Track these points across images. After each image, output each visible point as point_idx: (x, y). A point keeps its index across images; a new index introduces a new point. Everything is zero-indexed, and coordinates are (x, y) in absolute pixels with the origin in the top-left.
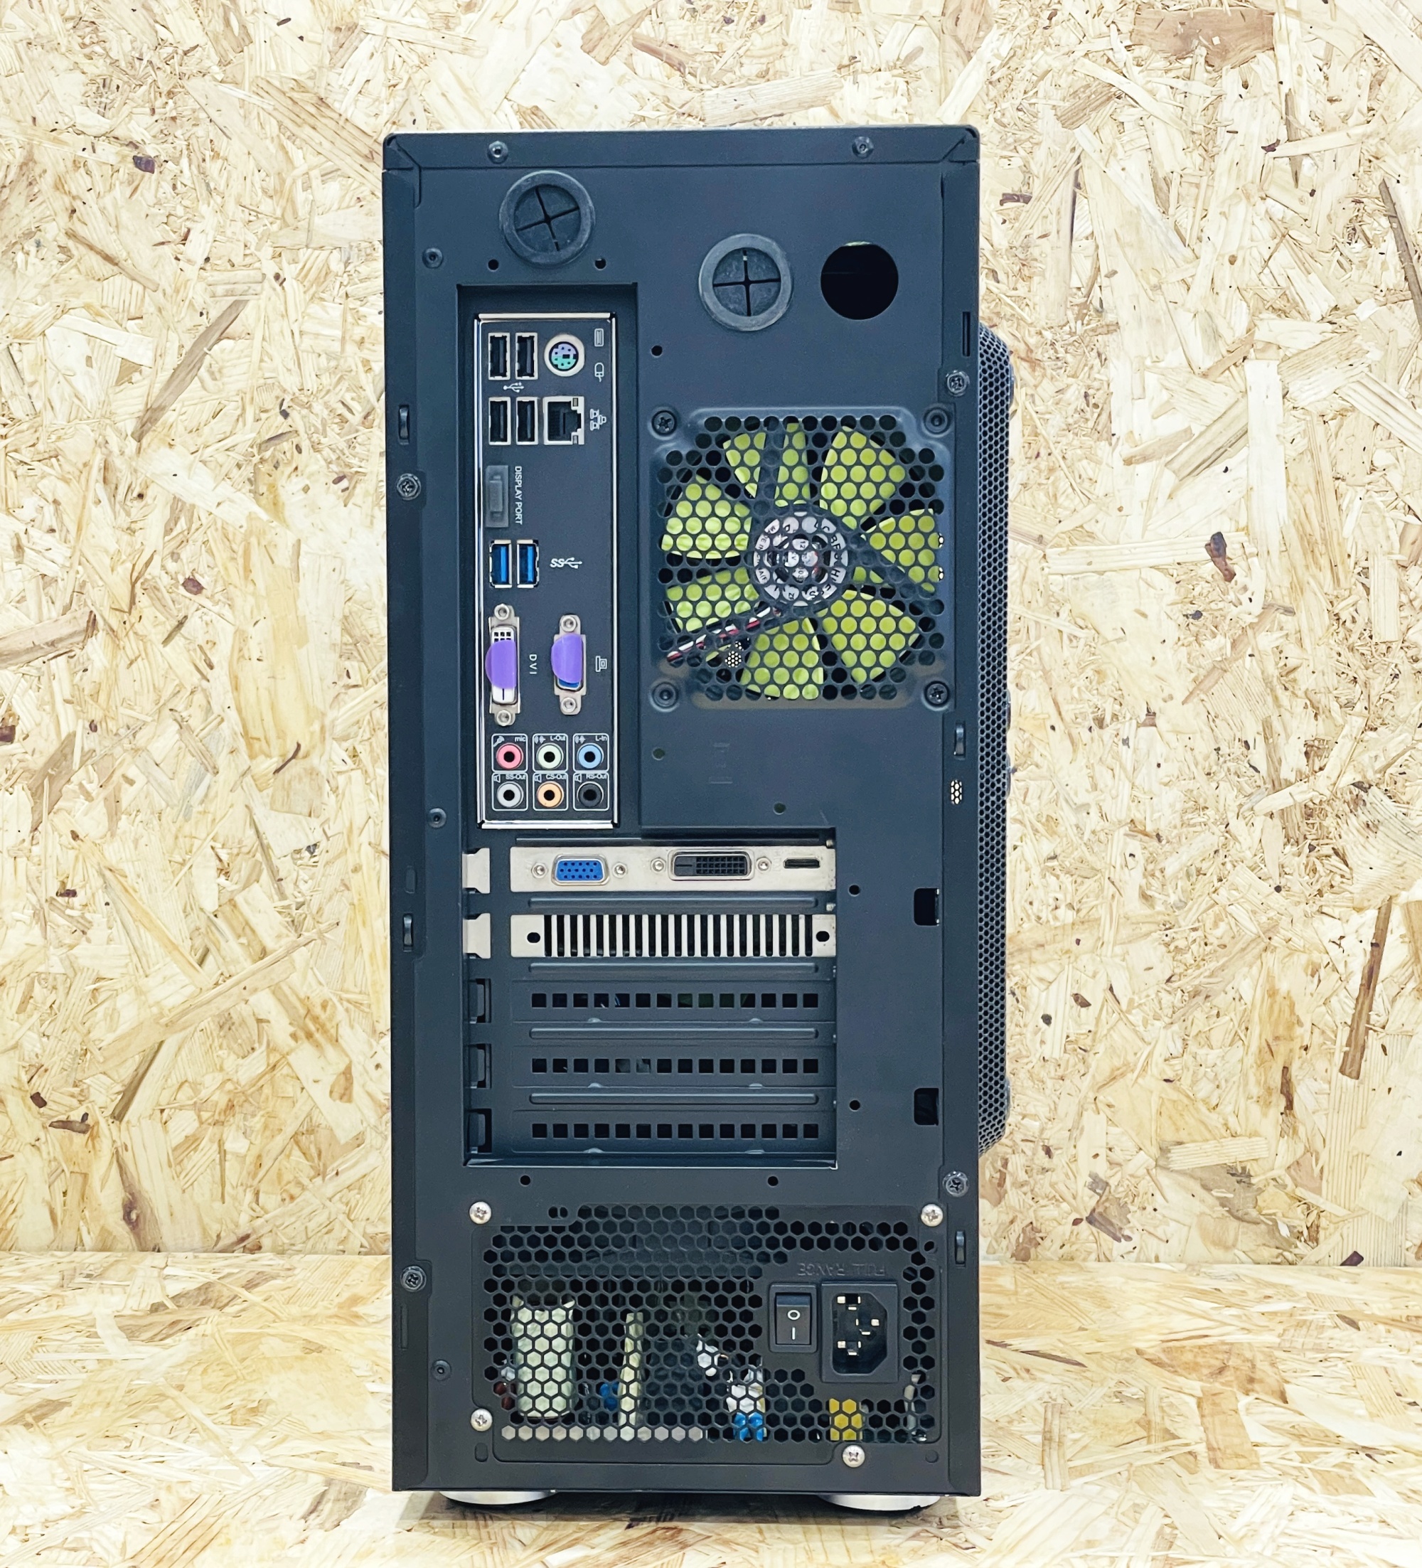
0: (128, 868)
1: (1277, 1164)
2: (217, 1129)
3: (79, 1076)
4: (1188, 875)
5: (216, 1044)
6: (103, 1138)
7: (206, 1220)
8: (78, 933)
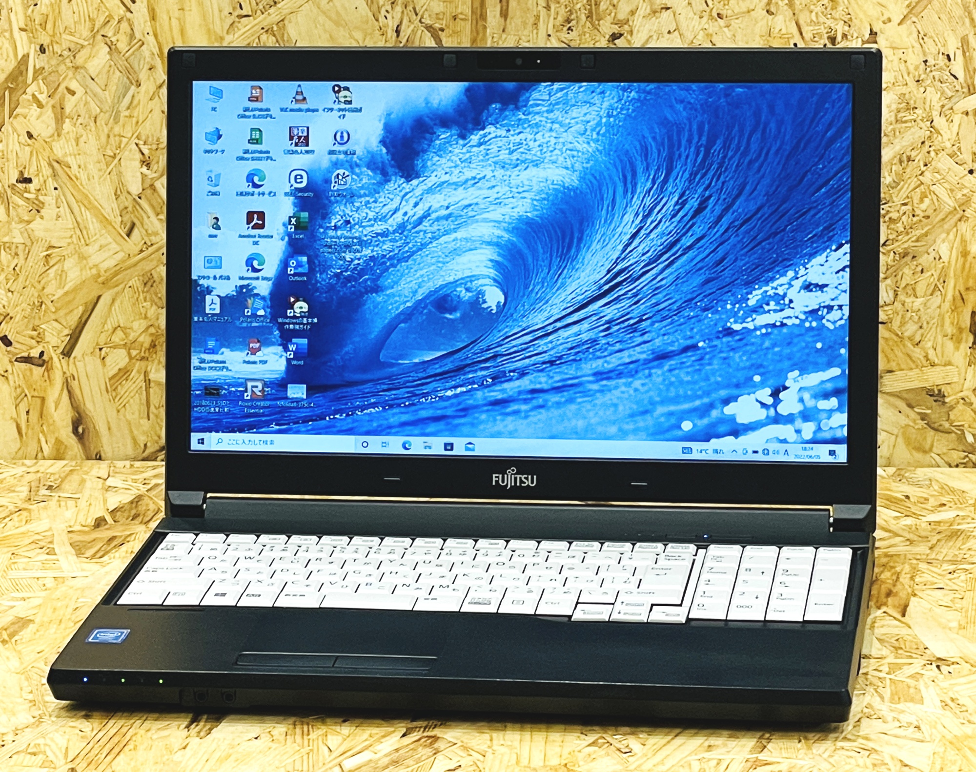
0: (70, 160)
1: (965, 387)
2: (143, 363)
3: (37, 322)
4: (901, 162)
5: (141, 297)
6: (56, 371)
7: (136, 432)
8: (34, 211)
